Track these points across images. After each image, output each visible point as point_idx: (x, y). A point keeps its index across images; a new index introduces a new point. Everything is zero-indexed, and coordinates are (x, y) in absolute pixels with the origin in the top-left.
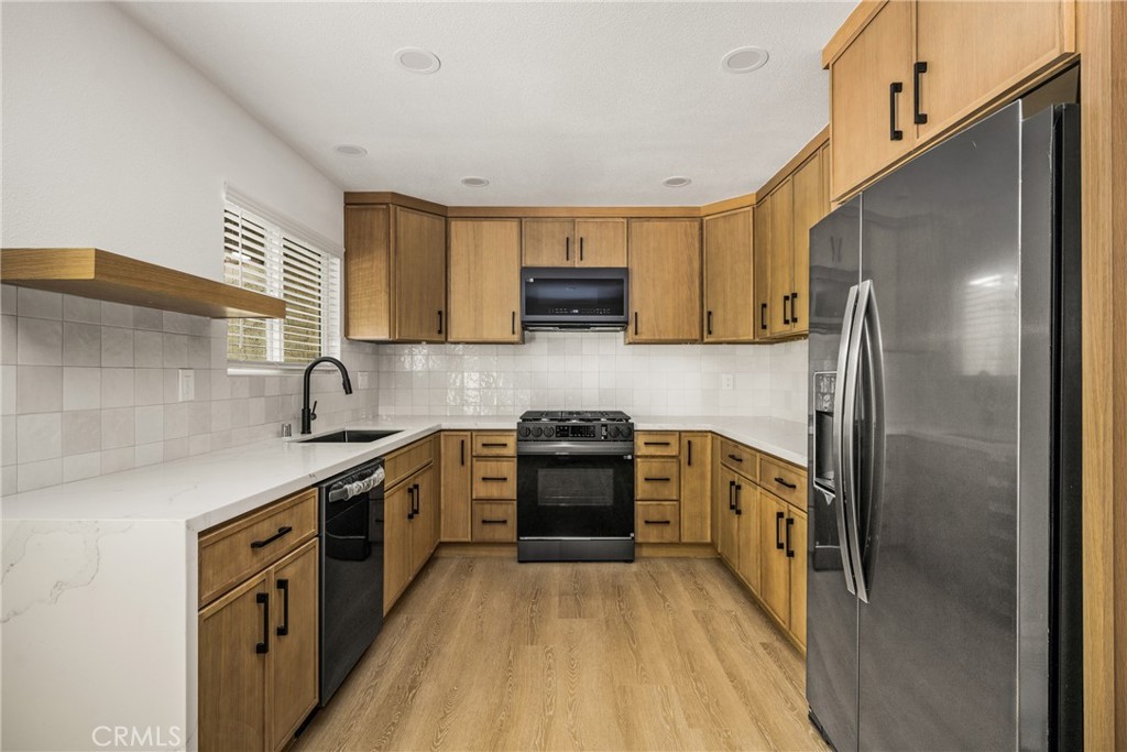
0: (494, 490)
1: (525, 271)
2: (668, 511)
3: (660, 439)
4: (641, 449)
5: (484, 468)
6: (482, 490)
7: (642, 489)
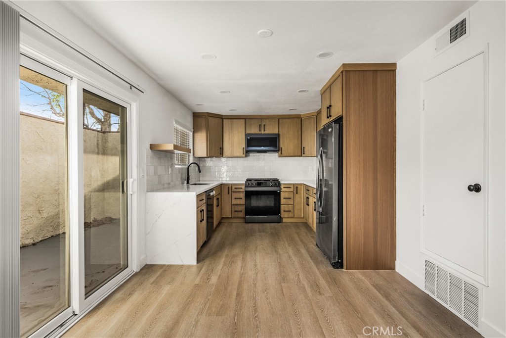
0: (238, 202)
1: (246, 135)
2: (291, 207)
3: (288, 186)
4: (283, 189)
5: (235, 195)
6: (234, 202)
7: (283, 201)
